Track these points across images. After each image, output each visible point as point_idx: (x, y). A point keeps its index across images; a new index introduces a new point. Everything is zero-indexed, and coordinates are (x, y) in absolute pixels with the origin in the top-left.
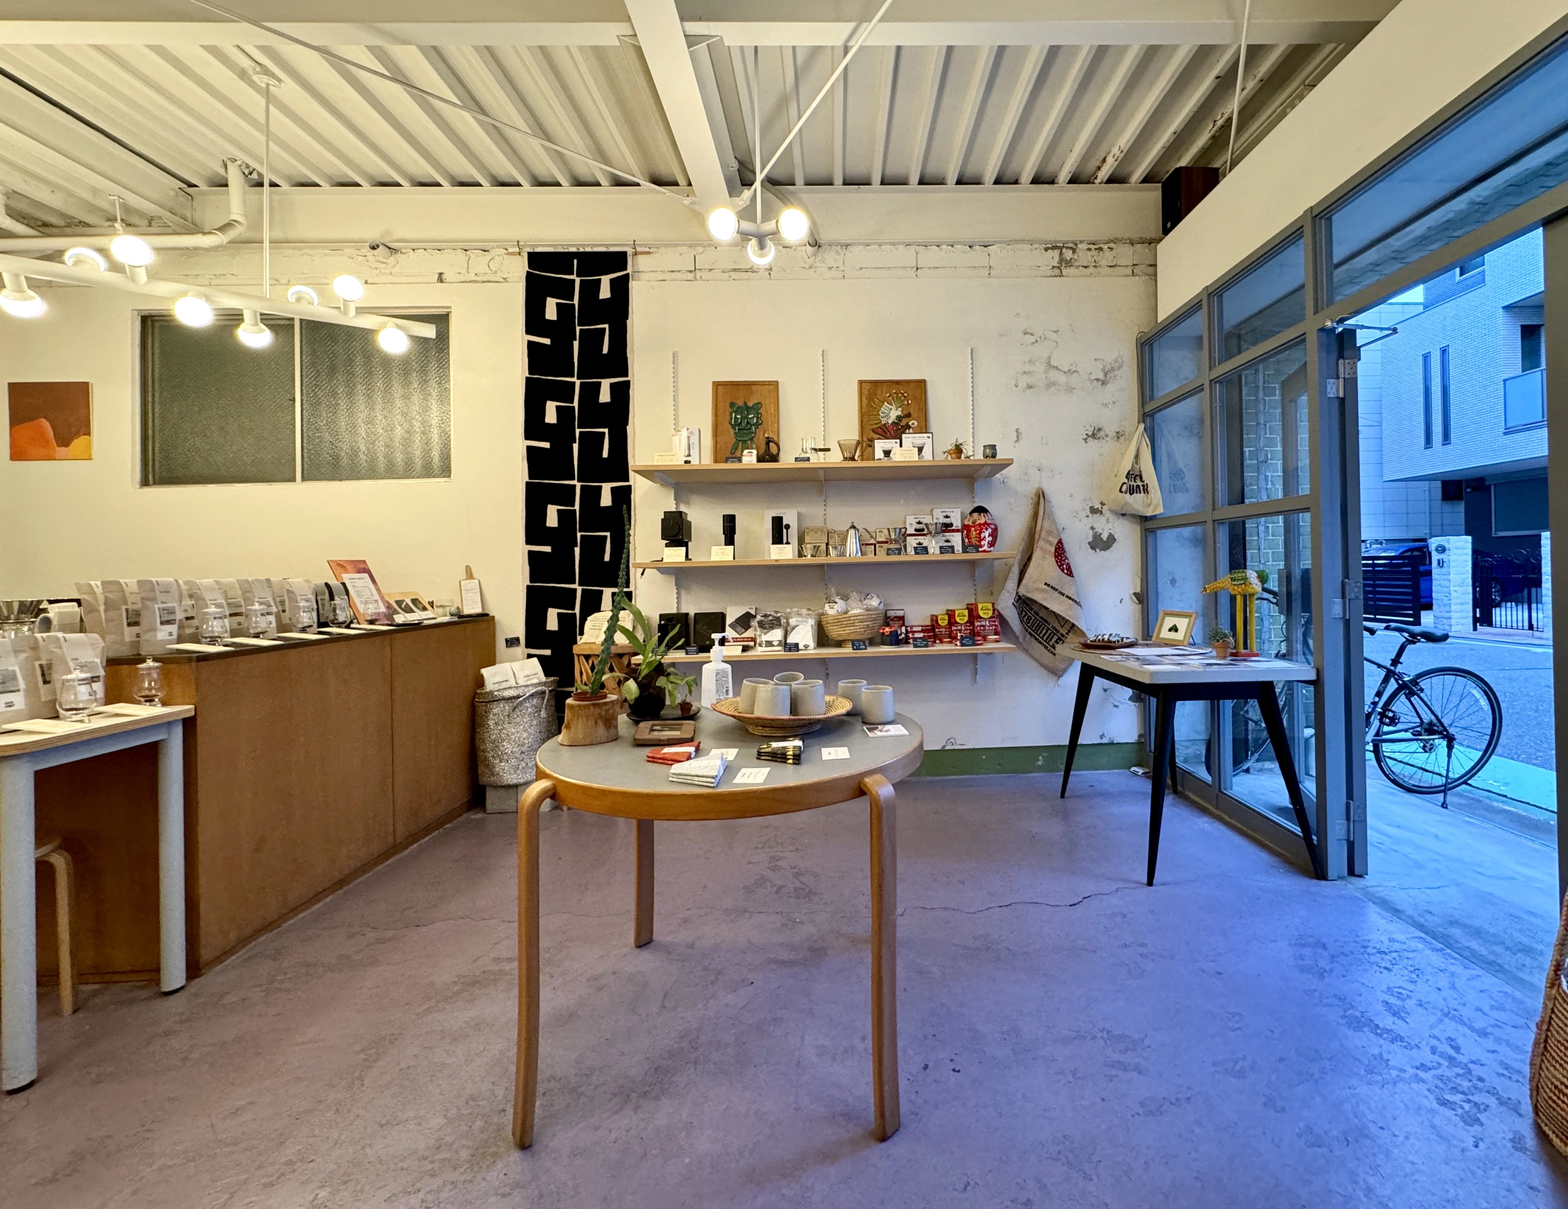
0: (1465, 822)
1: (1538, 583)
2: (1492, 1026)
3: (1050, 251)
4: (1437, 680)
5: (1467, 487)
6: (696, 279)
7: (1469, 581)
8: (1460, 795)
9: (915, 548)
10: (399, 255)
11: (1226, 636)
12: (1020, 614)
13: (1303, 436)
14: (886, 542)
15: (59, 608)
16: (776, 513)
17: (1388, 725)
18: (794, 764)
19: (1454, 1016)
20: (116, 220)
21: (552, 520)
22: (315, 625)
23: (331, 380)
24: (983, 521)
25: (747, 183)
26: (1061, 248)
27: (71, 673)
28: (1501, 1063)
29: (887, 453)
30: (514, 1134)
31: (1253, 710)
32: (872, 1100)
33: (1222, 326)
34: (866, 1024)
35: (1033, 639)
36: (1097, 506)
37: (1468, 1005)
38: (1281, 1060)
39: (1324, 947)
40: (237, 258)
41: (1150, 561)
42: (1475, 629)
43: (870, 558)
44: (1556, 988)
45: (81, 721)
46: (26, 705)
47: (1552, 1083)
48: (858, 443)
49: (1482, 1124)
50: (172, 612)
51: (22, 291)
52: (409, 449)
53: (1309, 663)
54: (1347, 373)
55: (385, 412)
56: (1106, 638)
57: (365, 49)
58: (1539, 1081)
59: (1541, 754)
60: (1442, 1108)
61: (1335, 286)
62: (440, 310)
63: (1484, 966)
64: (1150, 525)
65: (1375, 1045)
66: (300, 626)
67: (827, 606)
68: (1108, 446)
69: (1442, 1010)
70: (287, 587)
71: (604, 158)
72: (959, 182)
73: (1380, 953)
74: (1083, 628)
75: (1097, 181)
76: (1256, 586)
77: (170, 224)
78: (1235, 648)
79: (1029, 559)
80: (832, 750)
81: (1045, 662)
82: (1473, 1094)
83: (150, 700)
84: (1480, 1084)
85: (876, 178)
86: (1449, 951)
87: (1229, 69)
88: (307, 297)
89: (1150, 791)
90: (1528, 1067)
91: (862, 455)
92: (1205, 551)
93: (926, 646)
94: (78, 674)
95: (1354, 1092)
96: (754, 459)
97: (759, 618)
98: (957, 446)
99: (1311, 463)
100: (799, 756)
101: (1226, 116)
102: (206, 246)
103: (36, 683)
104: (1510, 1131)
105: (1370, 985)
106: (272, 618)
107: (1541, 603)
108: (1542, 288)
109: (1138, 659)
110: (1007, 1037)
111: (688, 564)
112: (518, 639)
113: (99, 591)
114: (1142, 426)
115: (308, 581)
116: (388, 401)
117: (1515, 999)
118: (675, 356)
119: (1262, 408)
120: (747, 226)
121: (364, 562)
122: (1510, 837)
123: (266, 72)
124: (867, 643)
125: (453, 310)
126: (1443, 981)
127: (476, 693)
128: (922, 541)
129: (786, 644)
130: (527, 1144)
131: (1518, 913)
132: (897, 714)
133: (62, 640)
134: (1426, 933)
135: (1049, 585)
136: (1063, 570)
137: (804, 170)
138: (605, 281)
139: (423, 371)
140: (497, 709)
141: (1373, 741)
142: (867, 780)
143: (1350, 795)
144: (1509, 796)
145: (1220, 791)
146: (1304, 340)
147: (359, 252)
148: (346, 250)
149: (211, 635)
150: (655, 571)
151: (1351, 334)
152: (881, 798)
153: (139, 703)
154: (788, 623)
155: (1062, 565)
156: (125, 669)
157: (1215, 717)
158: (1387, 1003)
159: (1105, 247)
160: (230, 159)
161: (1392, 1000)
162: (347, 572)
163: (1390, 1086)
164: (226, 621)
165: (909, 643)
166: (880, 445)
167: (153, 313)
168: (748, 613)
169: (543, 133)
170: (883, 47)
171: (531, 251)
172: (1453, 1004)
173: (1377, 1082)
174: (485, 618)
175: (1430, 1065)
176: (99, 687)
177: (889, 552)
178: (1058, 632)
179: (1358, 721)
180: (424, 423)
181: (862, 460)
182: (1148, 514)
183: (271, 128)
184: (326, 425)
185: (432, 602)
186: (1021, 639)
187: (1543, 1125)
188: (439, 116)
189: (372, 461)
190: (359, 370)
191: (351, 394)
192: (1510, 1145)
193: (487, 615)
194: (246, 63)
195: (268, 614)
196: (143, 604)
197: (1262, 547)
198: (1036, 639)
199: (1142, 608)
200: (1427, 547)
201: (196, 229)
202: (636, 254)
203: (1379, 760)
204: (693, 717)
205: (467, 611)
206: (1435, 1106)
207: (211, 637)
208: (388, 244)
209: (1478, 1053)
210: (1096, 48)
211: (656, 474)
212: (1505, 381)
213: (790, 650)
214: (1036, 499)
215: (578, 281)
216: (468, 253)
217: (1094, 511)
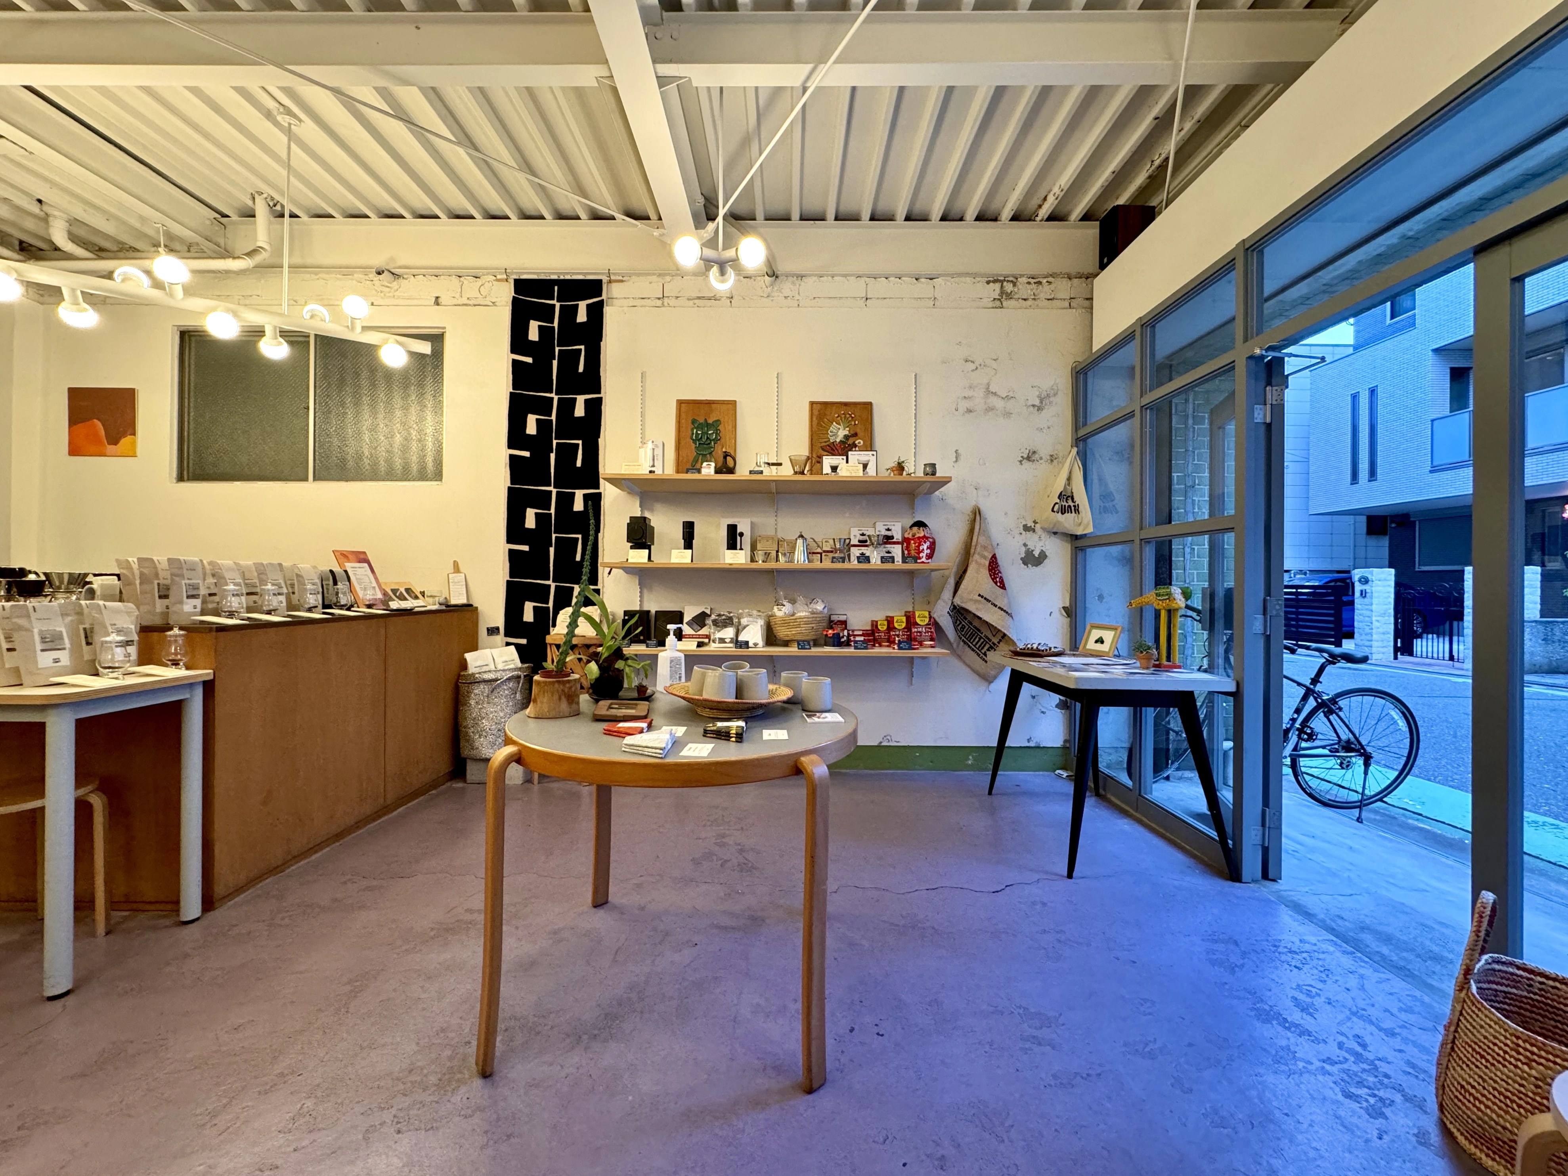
0: (1381, 836)
1: (1460, 617)
2: (1400, 1027)
3: (991, 284)
4: (1356, 700)
5: (1391, 522)
6: (663, 305)
7: (1392, 612)
8: (1376, 812)
9: (858, 558)
10: (401, 280)
11: (1149, 648)
12: (954, 623)
13: (1230, 464)
14: (832, 552)
15: (102, 580)
16: (731, 521)
17: (1306, 741)
18: (737, 741)
19: (1363, 1016)
20: (160, 246)
21: (530, 522)
22: (320, 606)
23: (340, 391)
24: (922, 535)
25: (711, 218)
26: (1002, 282)
27: (109, 635)
28: (1409, 1063)
29: (834, 469)
30: (477, 1064)
31: (1175, 720)
32: (801, 1057)
33: (1154, 355)
34: (796, 988)
35: (966, 647)
36: (1030, 524)
37: (1377, 1006)
38: (1190, 1045)
39: (1236, 943)
40: (262, 282)
41: (1080, 576)
42: (1396, 658)
43: (817, 564)
44: (1464, 992)
45: (116, 678)
46: (70, 660)
47: (1459, 1083)
48: (808, 458)
49: (1386, 1118)
50: (196, 587)
51: (78, 304)
52: (407, 455)
53: (1229, 676)
54: (1274, 398)
55: (386, 421)
56: (1035, 646)
57: (374, 91)
58: (1445, 1080)
59: (1458, 777)
60: (1348, 1100)
61: (1265, 318)
62: (436, 330)
63: (1393, 970)
64: (1080, 543)
65: (1285, 1038)
66: (307, 606)
67: (775, 607)
68: (1042, 468)
69: (1350, 1010)
70: (296, 571)
71: (583, 193)
72: (908, 218)
73: (1290, 952)
74: (1014, 638)
75: (1038, 219)
76: (1181, 602)
77: (206, 250)
78: (1157, 660)
79: (965, 571)
80: (772, 732)
81: (977, 668)
82: (1378, 1090)
83: (175, 663)
84: (1386, 1081)
85: (831, 215)
86: (1359, 955)
87: (1166, 112)
88: (320, 314)
89: (1072, 792)
90: (1434, 1068)
91: (811, 470)
92: (1132, 568)
93: (866, 648)
94: (114, 637)
95: (1260, 1079)
96: (712, 470)
97: (713, 617)
98: (899, 463)
99: (1236, 490)
100: (742, 734)
101: (1163, 156)
102: (235, 269)
103: (81, 646)
104: (1414, 1125)
105: (1280, 981)
106: (282, 598)
107: (1463, 636)
108: (1471, 333)
109: (1064, 666)
110: (929, 1008)
111: (650, 565)
112: (498, 629)
113: (135, 566)
114: (1075, 450)
115: (315, 567)
116: (390, 412)
117: (1423, 1003)
118: (643, 375)
119: (1191, 435)
120: (709, 253)
121: (364, 553)
122: (1425, 852)
123: (289, 112)
124: (812, 643)
125: (447, 330)
126: (1353, 982)
127: (459, 676)
128: (864, 552)
129: (737, 641)
130: (488, 1074)
131: (1429, 923)
132: (834, 704)
133: (103, 607)
134: (1337, 936)
135: (982, 597)
136: (996, 583)
137: (764, 204)
138: (582, 306)
139: (421, 385)
140: (477, 690)
141: (1290, 755)
142: (803, 759)
143: (1266, 803)
144: (1424, 814)
145: (1140, 795)
146: (1233, 368)
147: (366, 277)
148: (356, 276)
149: (229, 609)
150: (621, 571)
151: (1280, 361)
152: (816, 776)
153: (166, 666)
154: (739, 623)
155: (996, 578)
156: (155, 635)
157: (1137, 723)
158: (1296, 999)
159: (1044, 281)
160: (257, 192)
161: (1302, 997)
162: (349, 561)
163: (1296, 1076)
164: (243, 598)
165: (850, 645)
166: (828, 461)
167: (191, 328)
168: (703, 612)
169: (528, 168)
170: (839, 87)
171: (517, 277)
172: (1361, 1004)
173: (1283, 1071)
174: (470, 608)
175: (1336, 1059)
176: (133, 650)
177: (833, 560)
178: (990, 640)
179: (1276, 736)
180: (420, 431)
181: (811, 474)
182: (1079, 533)
183: (292, 163)
184: (335, 431)
185: (424, 592)
186: (955, 646)
187: (1448, 1123)
188: (437, 152)
189: (375, 465)
190: (365, 383)
191: (357, 404)
192: (1414, 1139)
193: (471, 605)
194: (271, 104)
195: (279, 594)
196: (172, 580)
197: (1188, 567)
198: (969, 646)
199: (1071, 622)
200: (1351, 578)
201: (226, 253)
202: (610, 282)
203: (1296, 775)
204: (649, 699)
205: (453, 602)
206: (1340, 1097)
207: (229, 612)
208: (393, 270)
209: (1385, 1051)
210: (1039, 89)
211: (623, 482)
212: (1433, 421)
213: (741, 647)
214: (972, 517)
215: (558, 305)
216: (462, 279)
217: (1026, 528)
